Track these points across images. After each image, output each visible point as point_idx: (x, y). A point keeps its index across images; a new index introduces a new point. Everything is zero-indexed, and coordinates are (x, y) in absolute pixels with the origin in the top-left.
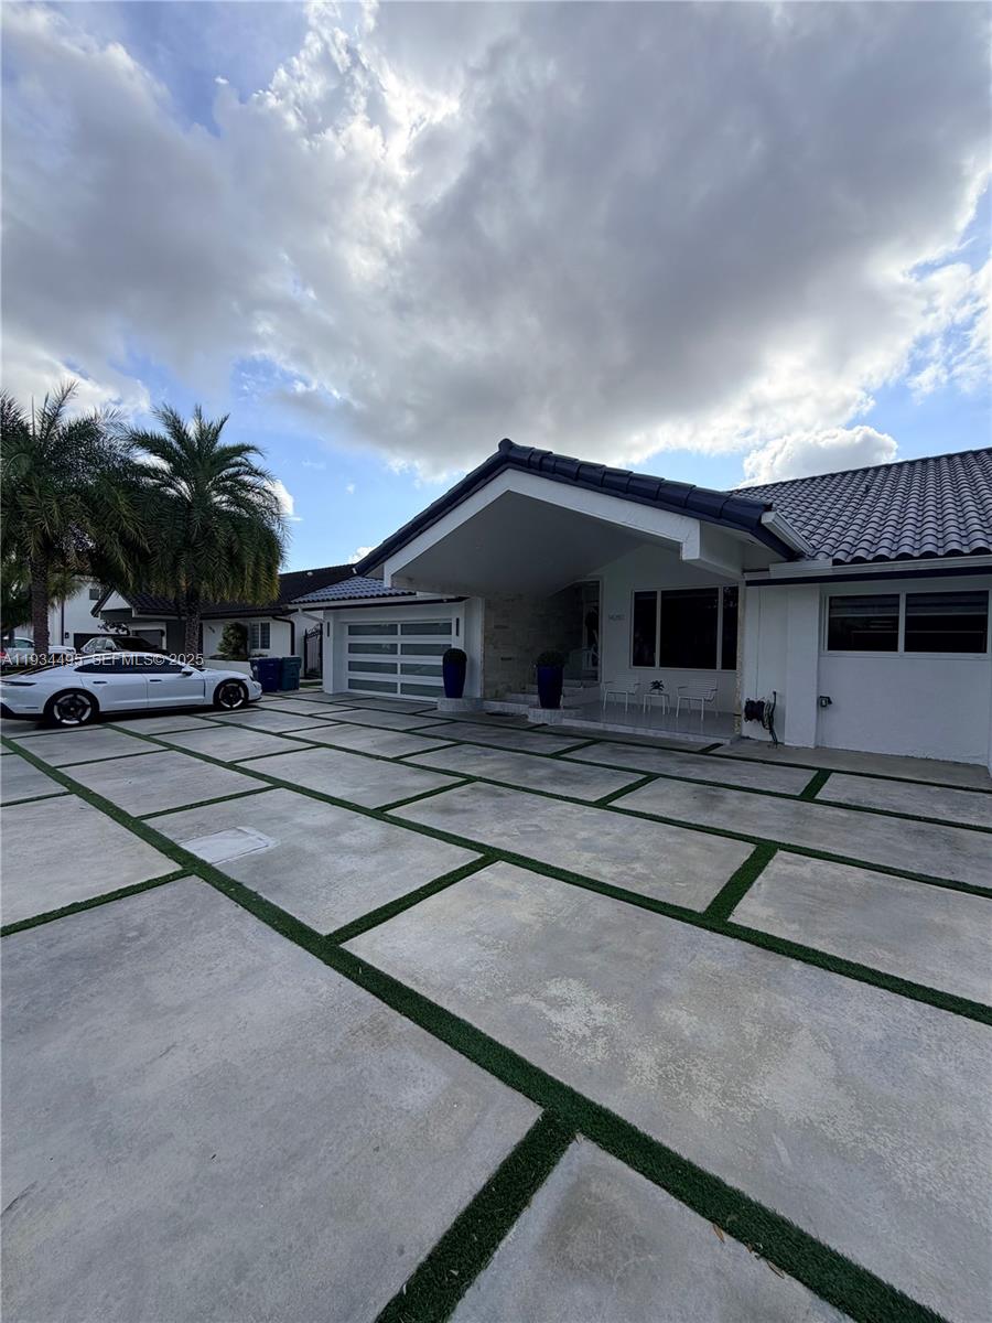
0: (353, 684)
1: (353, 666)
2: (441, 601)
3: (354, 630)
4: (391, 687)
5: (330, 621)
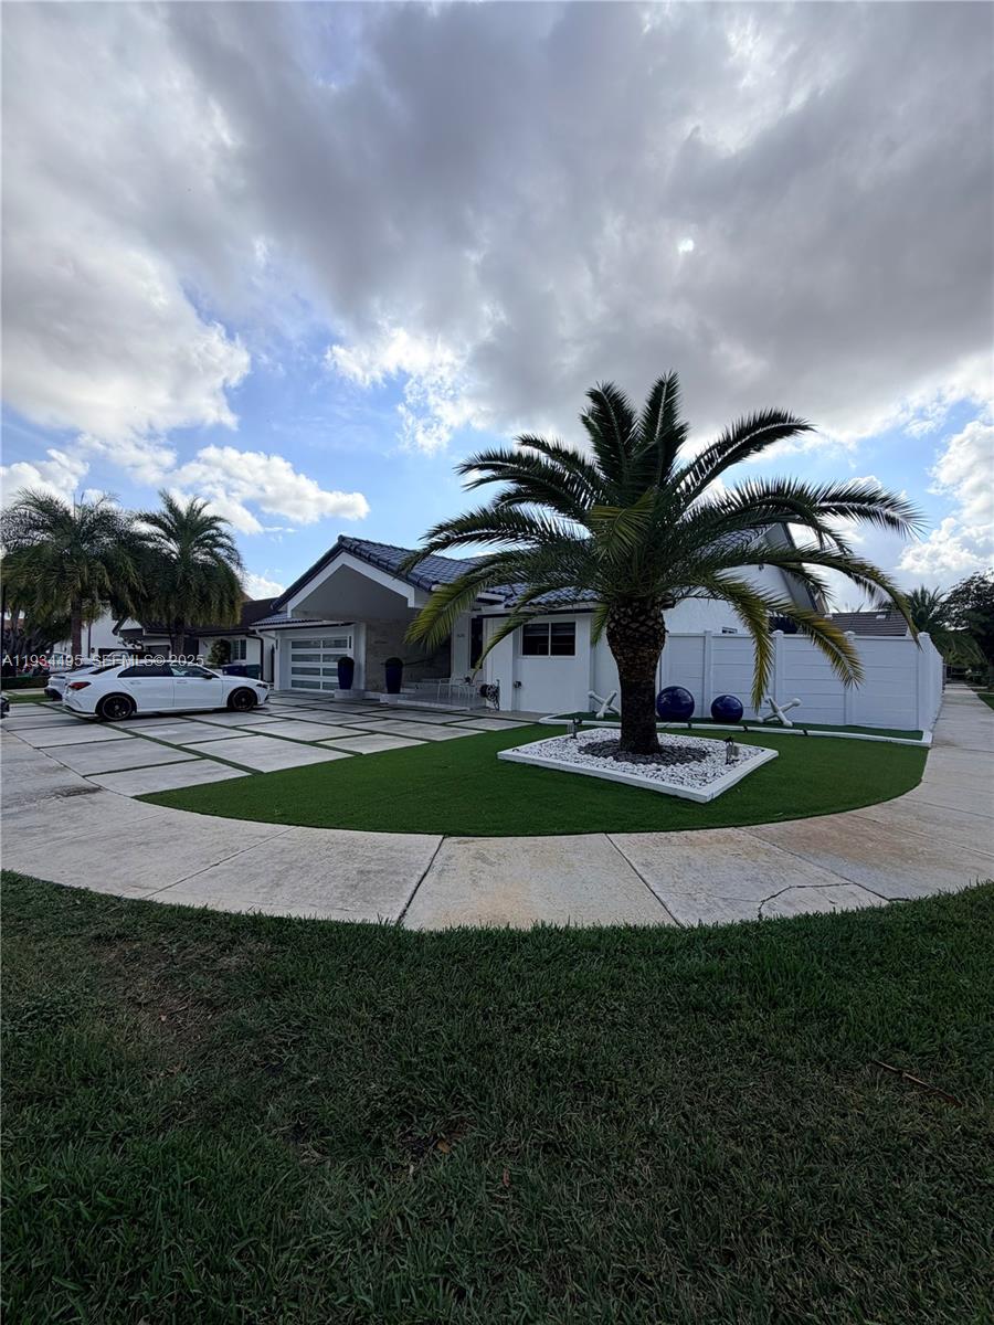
0: (294, 684)
1: (295, 671)
2: (335, 625)
3: (296, 645)
4: (316, 685)
5: (279, 638)
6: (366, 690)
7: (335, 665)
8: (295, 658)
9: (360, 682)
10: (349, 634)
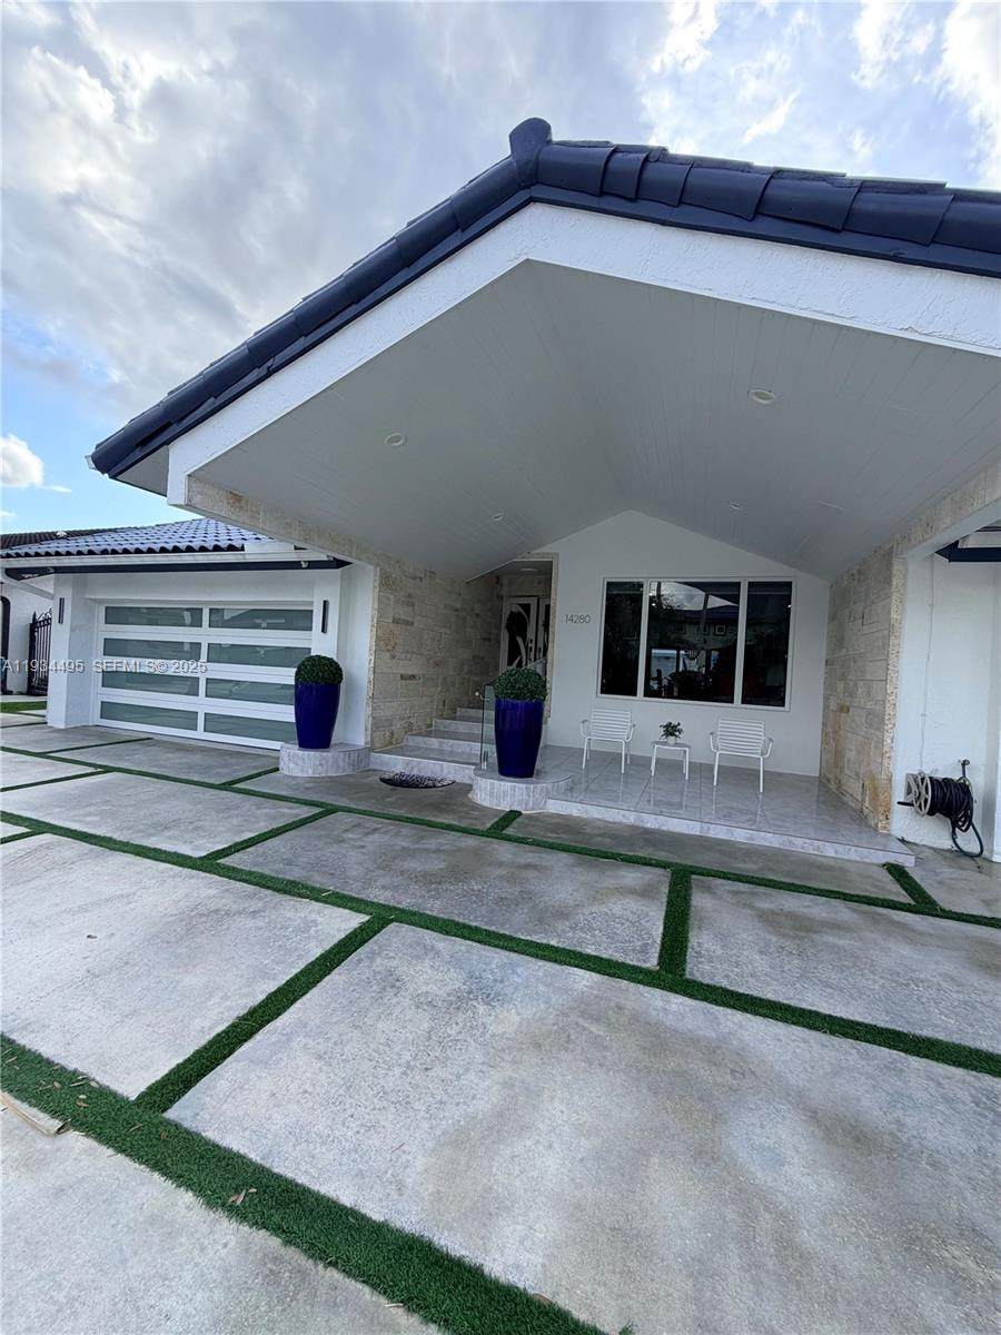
0: (109, 710)
1: (111, 679)
2: (295, 565)
3: (115, 615)
4: (188, 720)
5: (68, 594)
6: (372, 749)
7: (287, 676)
8: (113, 647)
9: (354, 726)
10: (318, 591)
